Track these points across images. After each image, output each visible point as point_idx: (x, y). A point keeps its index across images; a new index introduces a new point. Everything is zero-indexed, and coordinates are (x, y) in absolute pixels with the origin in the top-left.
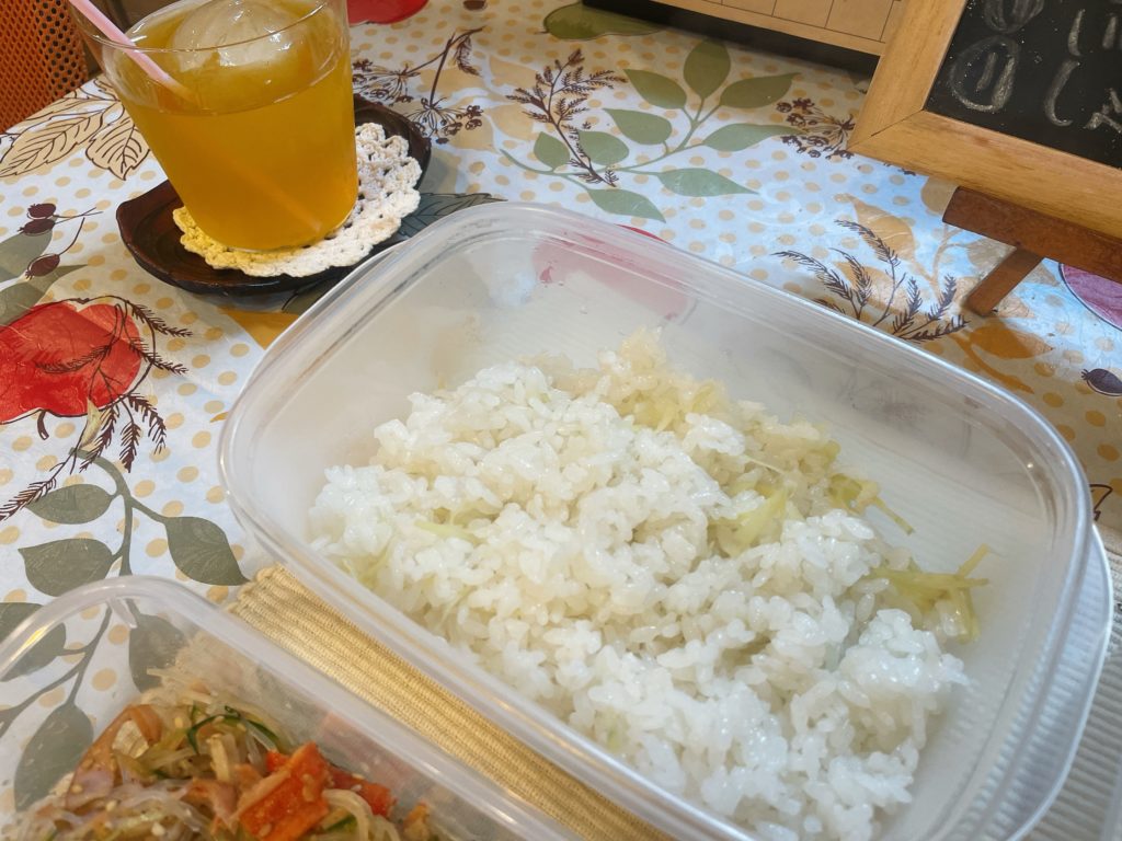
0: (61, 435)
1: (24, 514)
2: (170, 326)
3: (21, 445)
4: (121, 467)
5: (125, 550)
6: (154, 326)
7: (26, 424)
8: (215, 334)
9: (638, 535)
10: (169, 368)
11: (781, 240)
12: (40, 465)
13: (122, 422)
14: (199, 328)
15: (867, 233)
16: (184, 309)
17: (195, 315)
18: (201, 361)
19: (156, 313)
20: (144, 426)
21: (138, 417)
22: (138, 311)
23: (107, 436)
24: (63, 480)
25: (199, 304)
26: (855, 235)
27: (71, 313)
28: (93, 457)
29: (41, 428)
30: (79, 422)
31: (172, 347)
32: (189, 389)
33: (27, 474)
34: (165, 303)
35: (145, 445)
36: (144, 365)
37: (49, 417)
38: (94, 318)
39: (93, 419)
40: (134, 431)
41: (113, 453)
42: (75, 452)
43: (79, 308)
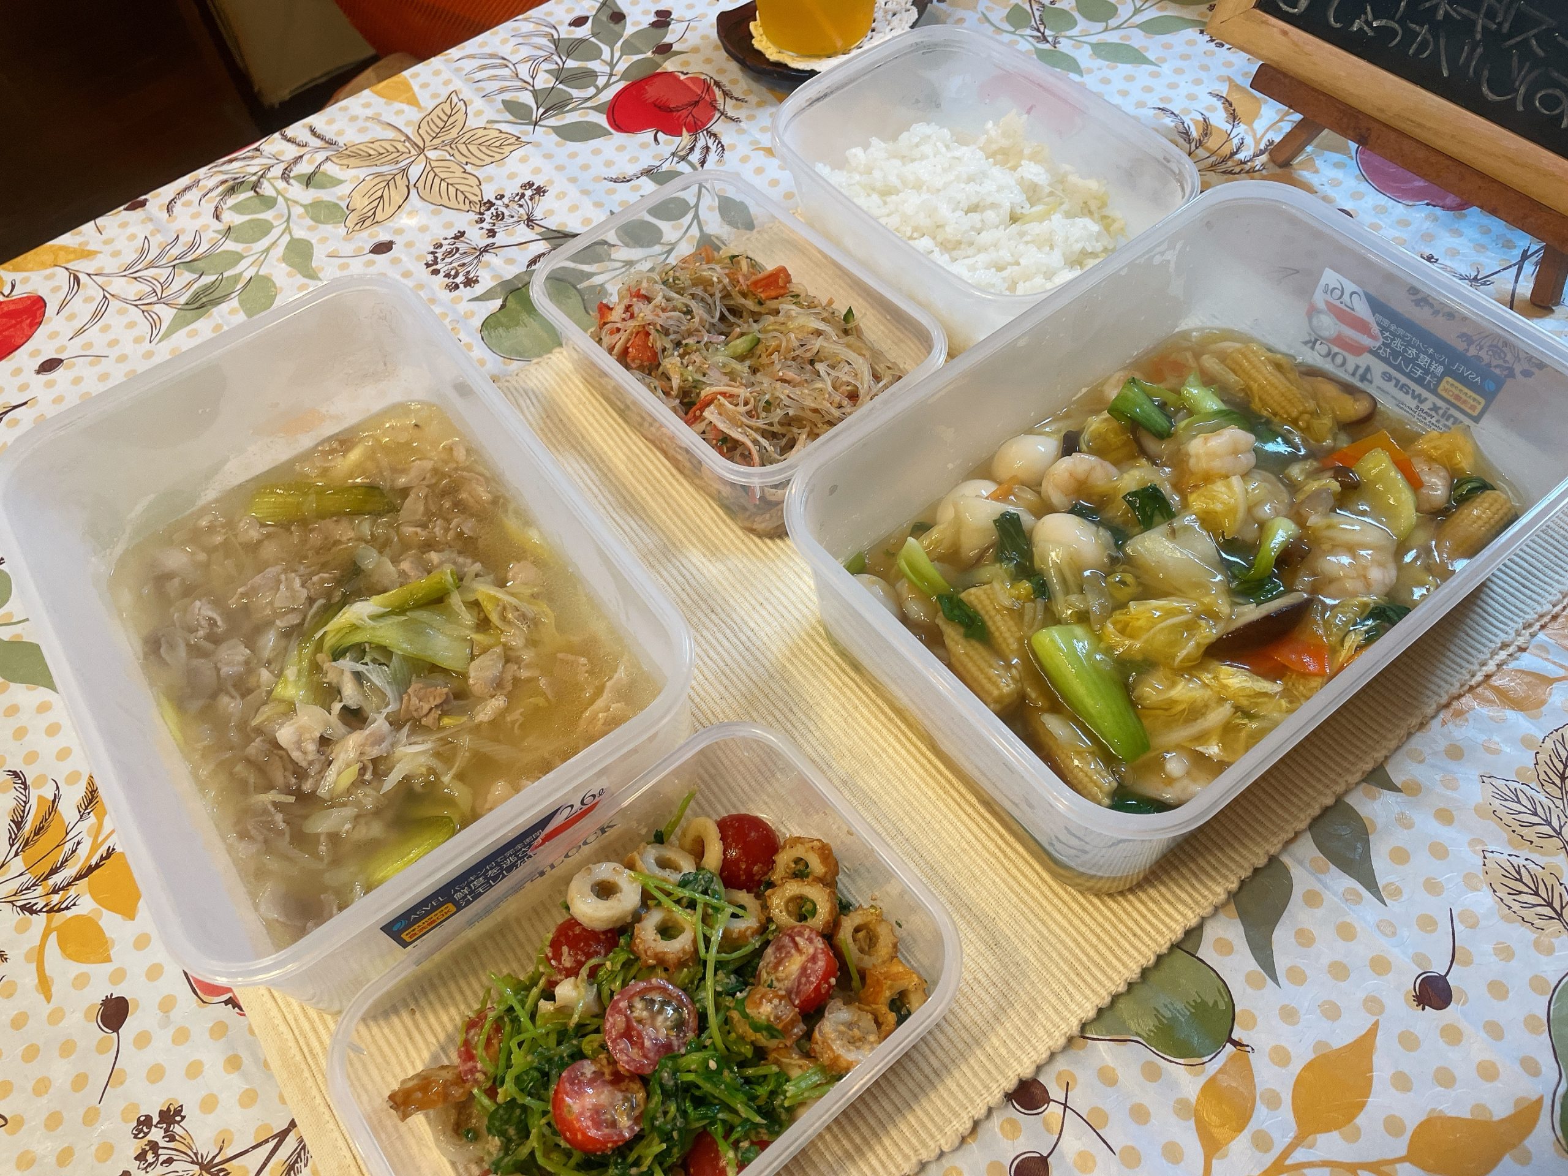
0: (666, 143)
1: (644, 179)
2: (735, 95)
3: (644, 146)
4: (698, 166)
5: (697, 206)
6: (726, 94)
7: (647, 135)
8: (761, 104)
9: (973, 209)
10: (733, 120)
11: (1161, 100)
12: (654, 157)
13: (701, 143)
14: (753, 99)
15: (1228, 103)
16: (745, 87)
17: (750, 91)
18: (751, 118)
19: (728, 87)
20: (713, 148)
21: (710, 142)
22: (717, 84)
23: (692, 149)
24: (665, 167)
25: (755, 86)
26: (1219, 105)
27: (677, 79)
28: (683, 158)
29: (656, 139)
30: (677, 140)
31: (735, 107)
32: (742, 131)
33: (646, 161)
34: (734, 82)
35: (712, 157)
36: (717, 115)
37: (660, 135)
38: (691, 85)
39: (686, 138)
40: (707, 149)
41: (695, 157)
42: (673, 154)
43: (682, 77)
